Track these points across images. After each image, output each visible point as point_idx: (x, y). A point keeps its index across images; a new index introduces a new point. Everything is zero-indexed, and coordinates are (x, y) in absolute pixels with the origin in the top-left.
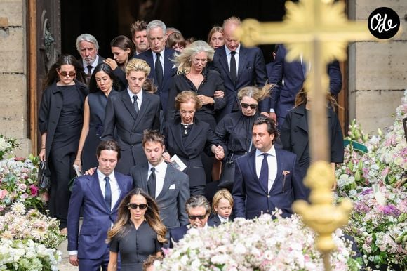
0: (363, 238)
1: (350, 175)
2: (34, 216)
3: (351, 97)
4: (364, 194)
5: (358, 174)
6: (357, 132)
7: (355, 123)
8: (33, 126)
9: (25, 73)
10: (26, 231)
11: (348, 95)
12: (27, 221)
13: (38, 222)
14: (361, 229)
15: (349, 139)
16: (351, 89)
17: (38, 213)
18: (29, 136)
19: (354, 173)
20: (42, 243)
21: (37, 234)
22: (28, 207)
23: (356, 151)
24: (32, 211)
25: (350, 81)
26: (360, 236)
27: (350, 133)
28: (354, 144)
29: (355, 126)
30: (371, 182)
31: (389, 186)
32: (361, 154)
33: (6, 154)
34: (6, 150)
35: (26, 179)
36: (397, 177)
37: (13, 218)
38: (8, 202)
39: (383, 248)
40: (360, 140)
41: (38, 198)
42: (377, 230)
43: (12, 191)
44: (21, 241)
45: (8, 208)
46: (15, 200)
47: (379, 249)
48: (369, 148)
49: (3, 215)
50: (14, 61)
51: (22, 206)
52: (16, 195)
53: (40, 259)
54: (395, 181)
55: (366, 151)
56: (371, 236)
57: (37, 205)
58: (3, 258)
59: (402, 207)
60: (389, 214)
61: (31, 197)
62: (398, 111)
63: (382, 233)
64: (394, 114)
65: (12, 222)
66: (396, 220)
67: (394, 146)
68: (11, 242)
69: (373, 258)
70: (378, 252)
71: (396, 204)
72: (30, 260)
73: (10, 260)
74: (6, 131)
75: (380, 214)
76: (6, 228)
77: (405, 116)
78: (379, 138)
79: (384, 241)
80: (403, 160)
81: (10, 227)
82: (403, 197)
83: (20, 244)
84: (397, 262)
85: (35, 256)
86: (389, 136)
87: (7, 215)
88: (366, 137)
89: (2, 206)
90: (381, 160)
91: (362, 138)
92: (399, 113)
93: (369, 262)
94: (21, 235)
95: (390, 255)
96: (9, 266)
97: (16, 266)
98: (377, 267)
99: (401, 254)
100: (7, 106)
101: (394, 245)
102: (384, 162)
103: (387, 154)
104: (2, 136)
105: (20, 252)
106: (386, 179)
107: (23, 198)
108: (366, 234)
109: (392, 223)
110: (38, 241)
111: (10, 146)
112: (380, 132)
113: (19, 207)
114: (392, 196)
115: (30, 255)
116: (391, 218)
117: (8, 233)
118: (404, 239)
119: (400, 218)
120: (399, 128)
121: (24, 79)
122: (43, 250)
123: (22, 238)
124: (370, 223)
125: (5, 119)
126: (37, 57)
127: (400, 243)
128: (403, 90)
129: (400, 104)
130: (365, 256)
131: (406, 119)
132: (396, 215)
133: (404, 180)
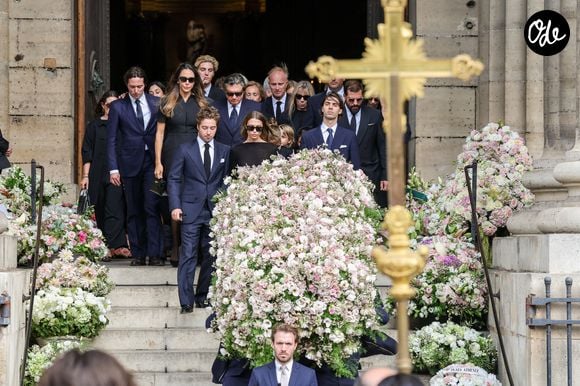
0: (422, 289)
2: (83, 263)
3: (411, 144)
4: (424, 243)
5: (418, 223)
6: (417, 180)
7: (415, 171)
9: (73, 115)
10: (75, 278)
12: (76, 268)
13: (84, 269)
14: (421, 280)
15: (409, 186)
17: (87, 260)
18: (76, 181)
19: (414, 222)
20: (91, 291)
21: (86, 282)
22: (76, 254)
23: (416, 200)
24: (80, 259)
26: (419, 287)
27: (410, 181)
28: (413, 192)
29: (415, 174)
30: (431, 232)
31: (450, 236)
32: (420, 203)
33: (53, 199)
34: (53, 196)
35: (74, 225)
36: (458, 226)
37: (61, 266)
38: (56, 248)
39: (443, 300)
40: (420, 188)
41: (87, 245)
42: (437, 281)
43: (60, 237)
44: (70, 290)
45: (56, 255)
46: (63, 247)
47: (438, 300)
48: (429, 196)
49: (51, 262)
50: (62, 103)
51: (70, 253)
52: (63, 242)
53: (88, 307)
54: (455, 231)
55: (426, 200)
56: (431, 286)
57: (86, 252)
58: (50, 306)
59: (463, 257)
60: (449, 265)
61: (79, 244)
62: (460, 158)
63: (442, 284)
64: (455, 162)
65: (60, 269)
66: (456, 271)
67: (455, 194)
68: (59, 290)
69: (432, 310)
70: (438, 303)
71: (456, 254)
72: (79, 309)
73: (58, 309)
74: (53, 176)
75: (441, 264)
76: (54, 276)
77: (467, 164)
78: (439, 187)
79: (445, 291)
80: (463, 208)
81: (58, 274)
82: (464, 247)
83: (68, 292)
84: (456, 314)
85: (84, 304)
86: (450, 184)
87: (55, 262)
88: (426, 187)
89: (50, 253)
90: (442, 209)
91: (422, 186)
92: (460, 161)
93: (429, 313)
94: (69, 283)
95: (450, 306)
96: (57, 315)
97: (64, 315)
98: (437, 318)
99: (461, 305)
100: (54, 150)
101: (454, 296)
102: (445, 211)
103: (448, 203)
104: (48, 181)
105: (69, 300)
106: (447, 229)
107: (71, 245)
108: (425, 285)
109: (453, 274)
110: (86, 290)
111: (57, 191)
112: (440, 180)
113: (66, 254)
114: (452, 246)
115: (79, 303)
116: (452, 269)
117: (56, 281)
118: (465, 290)
119: (461, 268)
120: (460, 176)
121: (71, 122)
122: (92, 299)
123: (71, 286)
124: (429, 274)
125: (51, 163)
126: (86, 99)
127: (460, 294)
128: (465, 137)
129: (461, 151)
130: (425, 307)
131: (468, 167)
132: (457, 265)
133: (465, 229)
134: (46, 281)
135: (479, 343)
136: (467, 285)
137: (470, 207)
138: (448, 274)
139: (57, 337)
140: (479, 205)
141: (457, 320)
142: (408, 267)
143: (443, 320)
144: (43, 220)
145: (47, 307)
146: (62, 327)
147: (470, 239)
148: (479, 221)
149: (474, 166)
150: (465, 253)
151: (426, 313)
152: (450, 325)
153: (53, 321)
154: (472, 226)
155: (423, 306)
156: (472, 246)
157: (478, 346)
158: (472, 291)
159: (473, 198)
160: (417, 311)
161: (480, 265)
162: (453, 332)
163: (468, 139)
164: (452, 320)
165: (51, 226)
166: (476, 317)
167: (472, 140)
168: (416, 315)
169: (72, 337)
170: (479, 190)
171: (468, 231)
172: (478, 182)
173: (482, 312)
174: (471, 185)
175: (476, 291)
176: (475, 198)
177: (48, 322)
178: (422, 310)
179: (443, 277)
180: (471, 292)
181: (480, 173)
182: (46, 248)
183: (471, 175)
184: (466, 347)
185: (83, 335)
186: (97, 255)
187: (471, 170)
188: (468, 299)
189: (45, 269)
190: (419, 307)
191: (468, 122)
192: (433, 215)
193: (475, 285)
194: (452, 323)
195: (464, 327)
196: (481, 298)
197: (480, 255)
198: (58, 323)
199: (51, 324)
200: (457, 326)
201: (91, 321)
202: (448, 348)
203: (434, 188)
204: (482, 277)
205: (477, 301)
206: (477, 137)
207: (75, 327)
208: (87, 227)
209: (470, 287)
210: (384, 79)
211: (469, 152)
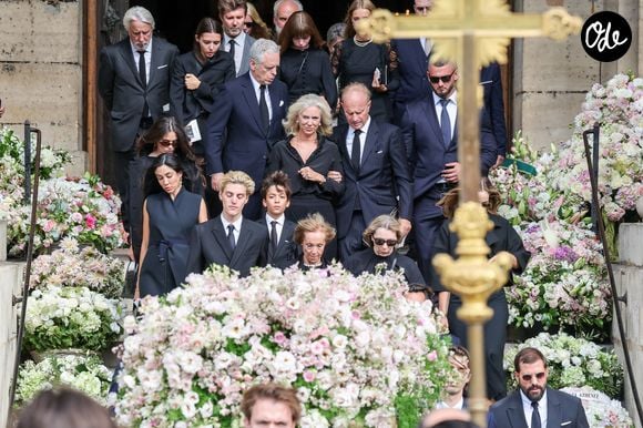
0: (527, 290)
1: (512, 206)
2: (91, 255)
3: (516, 100)
4: (530, 231)
5: (522, 205)
6: (523, 148)
7: (521, 135)
8: (90, 135)
9: (81, 63)
10: (80, 275)
11: (512, 98)
12: (82, 262)
13: (93, 262)
14: (525, 279)
15: (513, 157)
16: (516, 89)
17: (96, 252)
18: (85, 148)
19: (518, 203)
20: (101, 292)
21: (95, 279)
22: (82, 244)
23: (522, 174)
24: (88, 249)
25: (516, 79)
26: (523, 288)
27: (513, 149)
28: (518, 163)
29: (521, 140)
30: (539, 216)
31: (563, 222)
32: (528, 177)
33: (54, 171)
34: (55, 166)
35: (80, 206)
36: (574, 208)
37: (62, 258)
38: (56, 236)
39: (553, 304)
40: (527, 159)
41: (95, 232)
42: (546, 280)
43: (61, 221)
44: (73, 289)
45: (55, 245)
46: (65, 234)
47: (547, 305)
48: (539, 169)
49: (49, 253)
50: (66, 47)
51: (75, 242)
52: (66, 227)
53: (97, 312)
54: (571, 214)
55: (535, 173)
56: (537, 287)
57: (95, 241)
58: (48, 311)
59: (580, 249)
60: (562, 258)
61: (87, 231)
62: (578, 120)
63: (552, 284)
64: (572, 125)
65: (61, 263)
66: (571, 267)
67: (572, 167)
68: (59, 289)
69: (539, 317)
70: (547, 309)
71: (571, 245)
72: (85, 315)
73: (58, 313)
74: (55, 141)
75: (551, 258)
76: (53, 271)
77: (587, 128)
78: (553, 157)
79: (556, 293)
80: (582, 186)
81: (58, 269)
82: (581, 235)
83: (72, 293)
84: (571, 323)
85: (92, 308)
86: (564, 153)
87: (55, 253)
88: (534, 155)
89: (48, 242)
90: (554, 186)
91: (529, 155)
92: (578, 124)
93: (535, 321)
94: (73, 281)
95: (563, 313)
96: (58, 321)
97: (66, 322)
98: (546, 328)
99: (576, 312)
100: (56, 107)
101: (568, 300)
102: (558, 189)
103: (562, 179)
104: (49, 148)
105: (72, 303)
106: (560, 212)
107: (76, 231)
108: (530, 285)
109: (565, 270)
110: (95, 290)
111: (60, 161)
112: (553, 147)
113: (70, 244)
114: (566, 235)
115: (85, 307)
116: (565, 265)
117: (56, 278)
118: (582, 292)
119: (577, 263)
120: (578, 144)
121: (79, 71)
122: (102, 302)
123: (75, 285)
124: (536, 271)
125: (53, 124)
126: (97, 41)
127: (576, 297)
128: (586, 92)
129: (580, 110)
130: (530, 314)
131: (588, 132)
132: (572, 260)
133: (583, 213)
134: (43, 278)
135: (600, 359)
136: (584, 285)
137: (589, 185)
138: (561, 271)
139: (56, 351)
140: (601, 182)
141: (570, 330)
142: (484, 281)
143: (553, 330)
144: (39, 199)
145: (45, 311)
146: (64, 337)
147: (590, 225)
148: (602, 202)
149: (596, 131)
150: (583, 243)
151: (531, 321)
152: (563, 337)
153: (51, 329)
154: (592, 209)
155: (527, 312)
156: (592, 234)
157: (598, 364)
158: (591, 293)
159: (593, 172)
160: (520, 319)
161: (602, 260)
162: (566, 346)
163: (589, 95)
164: (564, 331)
165: (49, 207)
166: (595, 326)
167: (594, 97)
168: (518, 325)
169: (77, 351)
170: (602, 162)
171: (587, 215)
172: (601, 151)
173: (604, 320)
174: (591, 155)
175: (597, 293)
176: (597, 172)
177: (45, 330)
178: (526, 317)
179: (553, 275)
180: (589, 295)
181: (603, 139)
182: (43, 235)
183: (591, 143)
184: (583, 365)
185: (91, 348)
186: (109, 245)
187: (591, 136)
188: (585, 303)
189: (41, 264)
190: (523, 313)
191: (591, 73)
192: (541, 195)
193: (595, 285)
194: (565, 334)
195: (581, 340)
196: (603, 301)
197: (601, 246)
198: (59, 332)
199: (49, 333)
200: (571, 339)
201: (101, 330)
202: (559, 367)
203: (545, 158)
204: (604, 275)
205: (597, 305)
206: (600, 93)
207: (80, 337)
208: (97, 208)
209: (588, 288)
210: (455, 39)
211: (589, 112)
